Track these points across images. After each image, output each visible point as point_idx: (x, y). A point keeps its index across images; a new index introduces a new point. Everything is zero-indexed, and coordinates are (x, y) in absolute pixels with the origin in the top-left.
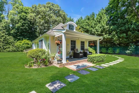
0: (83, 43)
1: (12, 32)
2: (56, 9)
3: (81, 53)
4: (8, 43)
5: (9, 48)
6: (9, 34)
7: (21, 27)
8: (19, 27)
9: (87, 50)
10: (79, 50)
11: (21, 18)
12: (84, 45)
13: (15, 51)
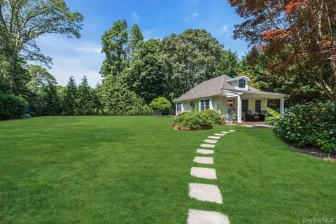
0: (258, 103)
1: (134, 85)
2: (202, 40)
3: (256, 115)
4: (130, 103)
5: (131, 109)
6: (131, 89)
7: (148, 77)
8: (144, 77)
9: (265, 111)
10: (254, 112)
11: (147, 63)
12: (260, 105)
13: (138, 114)
